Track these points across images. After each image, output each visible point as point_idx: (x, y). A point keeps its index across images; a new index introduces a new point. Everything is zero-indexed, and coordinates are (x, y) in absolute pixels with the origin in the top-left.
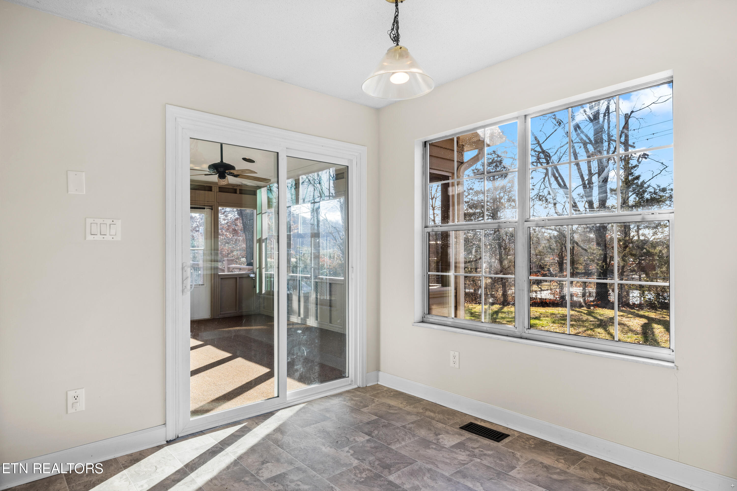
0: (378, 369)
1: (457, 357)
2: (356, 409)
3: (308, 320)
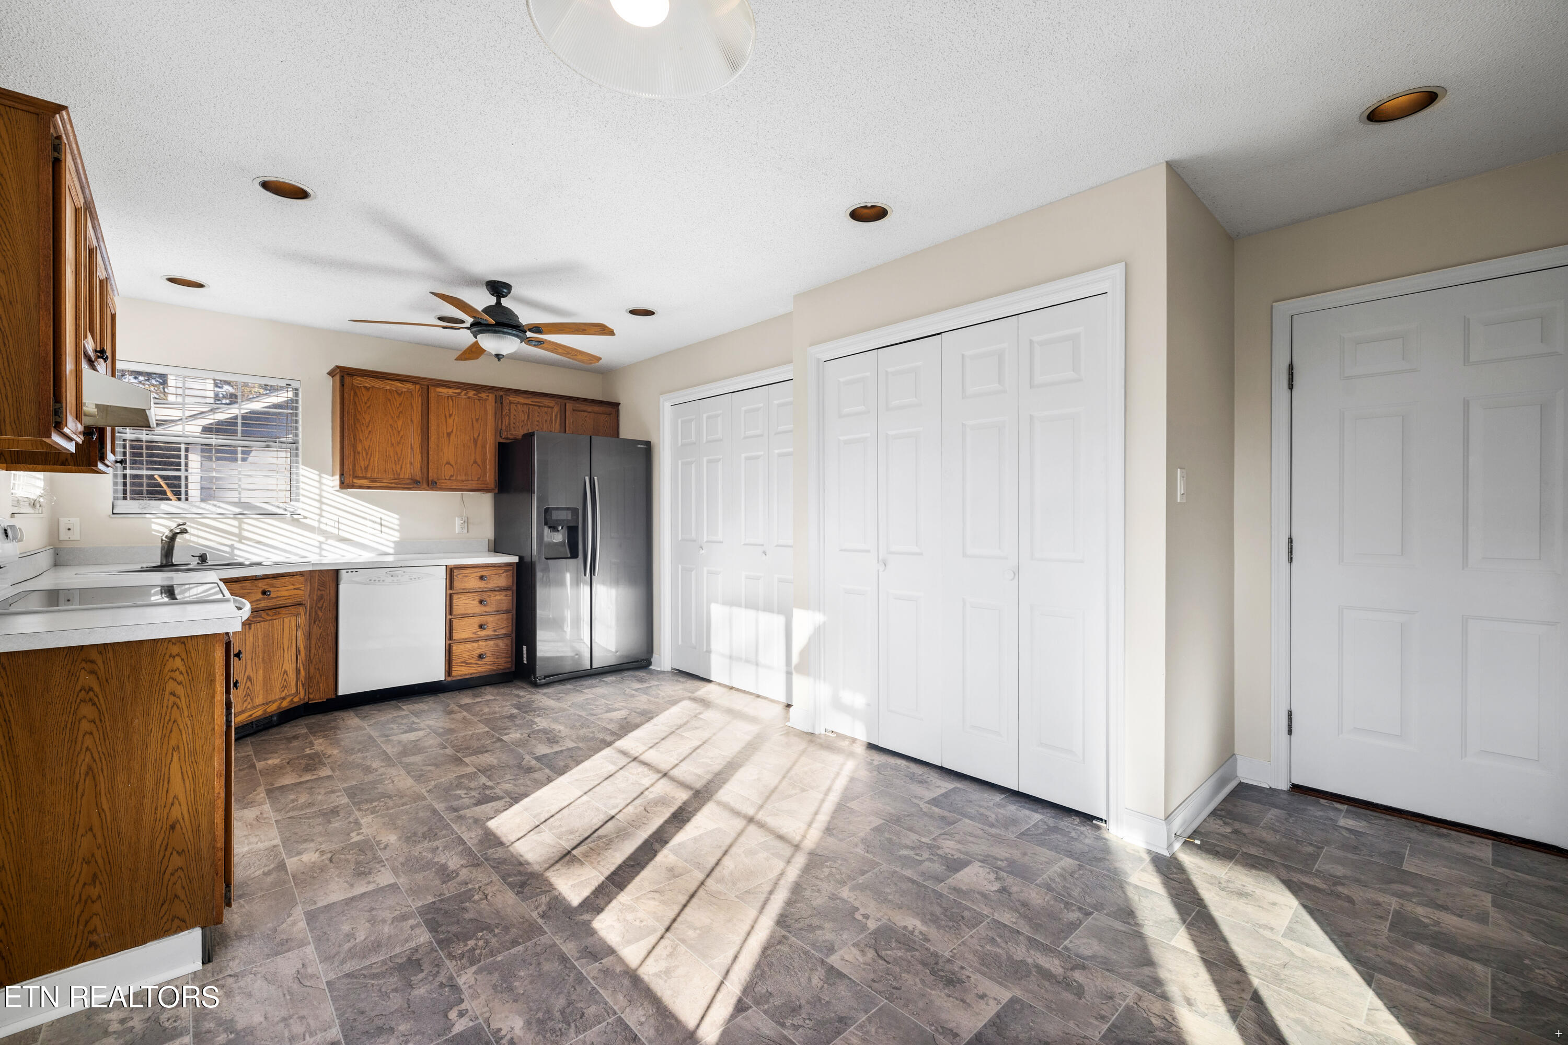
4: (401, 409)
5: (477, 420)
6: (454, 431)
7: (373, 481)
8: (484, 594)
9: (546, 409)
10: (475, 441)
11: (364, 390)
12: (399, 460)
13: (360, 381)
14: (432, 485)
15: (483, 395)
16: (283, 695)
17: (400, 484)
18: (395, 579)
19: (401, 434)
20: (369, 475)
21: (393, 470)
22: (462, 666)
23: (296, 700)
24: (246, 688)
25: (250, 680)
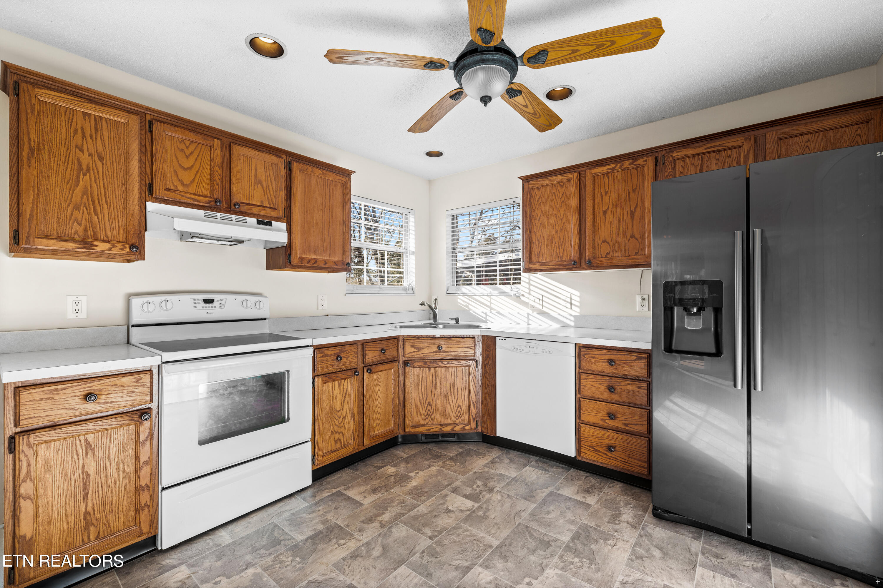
4: (563, 199)
5: (634, 191)
6: (610, 208)
7: (542, 265)
8: (613, 380)
9: (729, 152)
10: (632, 213)
11: (536, 191)
12: (561, 245)
13: (533, 184)
14: (591, 265)
15: (640, 162)
16: (457, 422)
17: (562, 265)
18: (531, 349)
19: (564, 221)
20: (540, 261)
21: (557, 254)
22: (589, 450)
23: (467, 428)
24: (427, 410)
25: (431, 405)
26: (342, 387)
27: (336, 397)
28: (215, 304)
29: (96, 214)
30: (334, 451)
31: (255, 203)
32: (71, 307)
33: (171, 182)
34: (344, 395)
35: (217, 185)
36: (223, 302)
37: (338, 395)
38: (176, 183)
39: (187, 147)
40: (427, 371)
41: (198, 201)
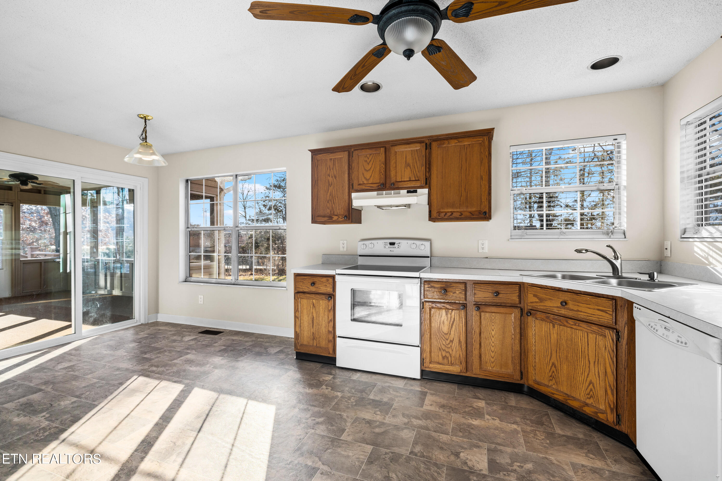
0: (157, 312)
1: (202, 298)
2: (137, 333)
3: (113, 291)
16: (588, 402)
24: (552, 371)
25: (555, 367)
26: (449, 316)
27: (443, 322)
28: (396, 245)
29: (334, 204)
30: (441, 364)
31: (405, 180)
32: (341, 246)
33: (362, 180)
34: (451, 323)
35: (382, 175)
36: (400, 245)
37: (445, 321)
38: (364, 180)
39: (368, 158)
40: (551, 327)
41: (372, 187)
